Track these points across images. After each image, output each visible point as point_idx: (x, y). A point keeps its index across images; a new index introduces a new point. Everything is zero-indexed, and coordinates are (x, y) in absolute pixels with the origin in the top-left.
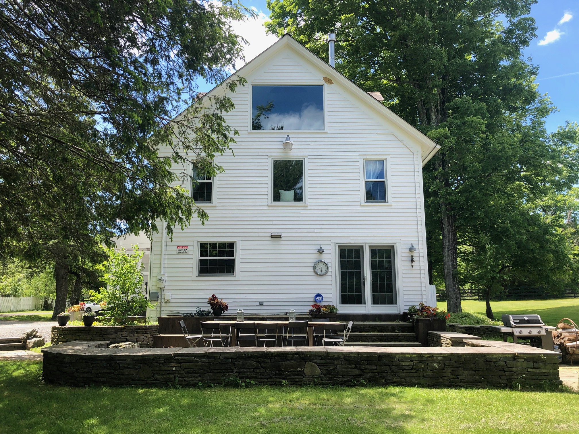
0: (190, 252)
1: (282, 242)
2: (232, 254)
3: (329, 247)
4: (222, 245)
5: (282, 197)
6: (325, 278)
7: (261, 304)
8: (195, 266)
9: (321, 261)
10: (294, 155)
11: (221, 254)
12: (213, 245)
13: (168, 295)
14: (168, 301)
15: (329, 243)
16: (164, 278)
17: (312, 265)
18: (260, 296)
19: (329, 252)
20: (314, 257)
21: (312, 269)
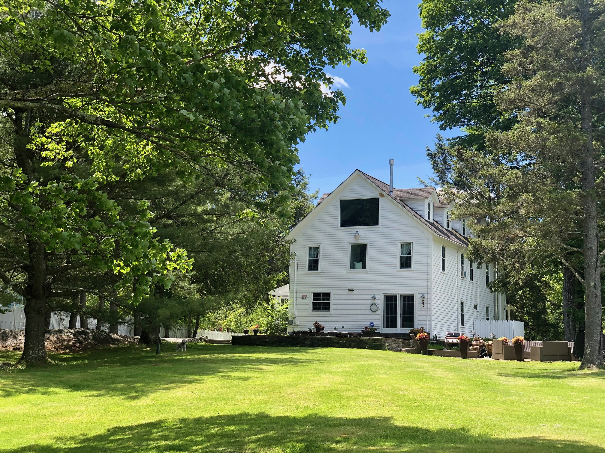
0: (308, 299)
1: (354, 293)
2: (328, 299)
3: (379, 296)
4: (324, 294)
5: (355, 267)
6: (376, 313)
7: (343, 327)
8: (310, 307)
9: (374, 304)
10: (361, 242)
11: (324, 300)
12: (319, 295)
13: (297, 322)
14: (297, 325)
15: (379, 293)
16: (295, 313)
17: (370, 306)
18: (342, 323)
19: (379, 298)
20: (371, 301)
21: (369, 308)
